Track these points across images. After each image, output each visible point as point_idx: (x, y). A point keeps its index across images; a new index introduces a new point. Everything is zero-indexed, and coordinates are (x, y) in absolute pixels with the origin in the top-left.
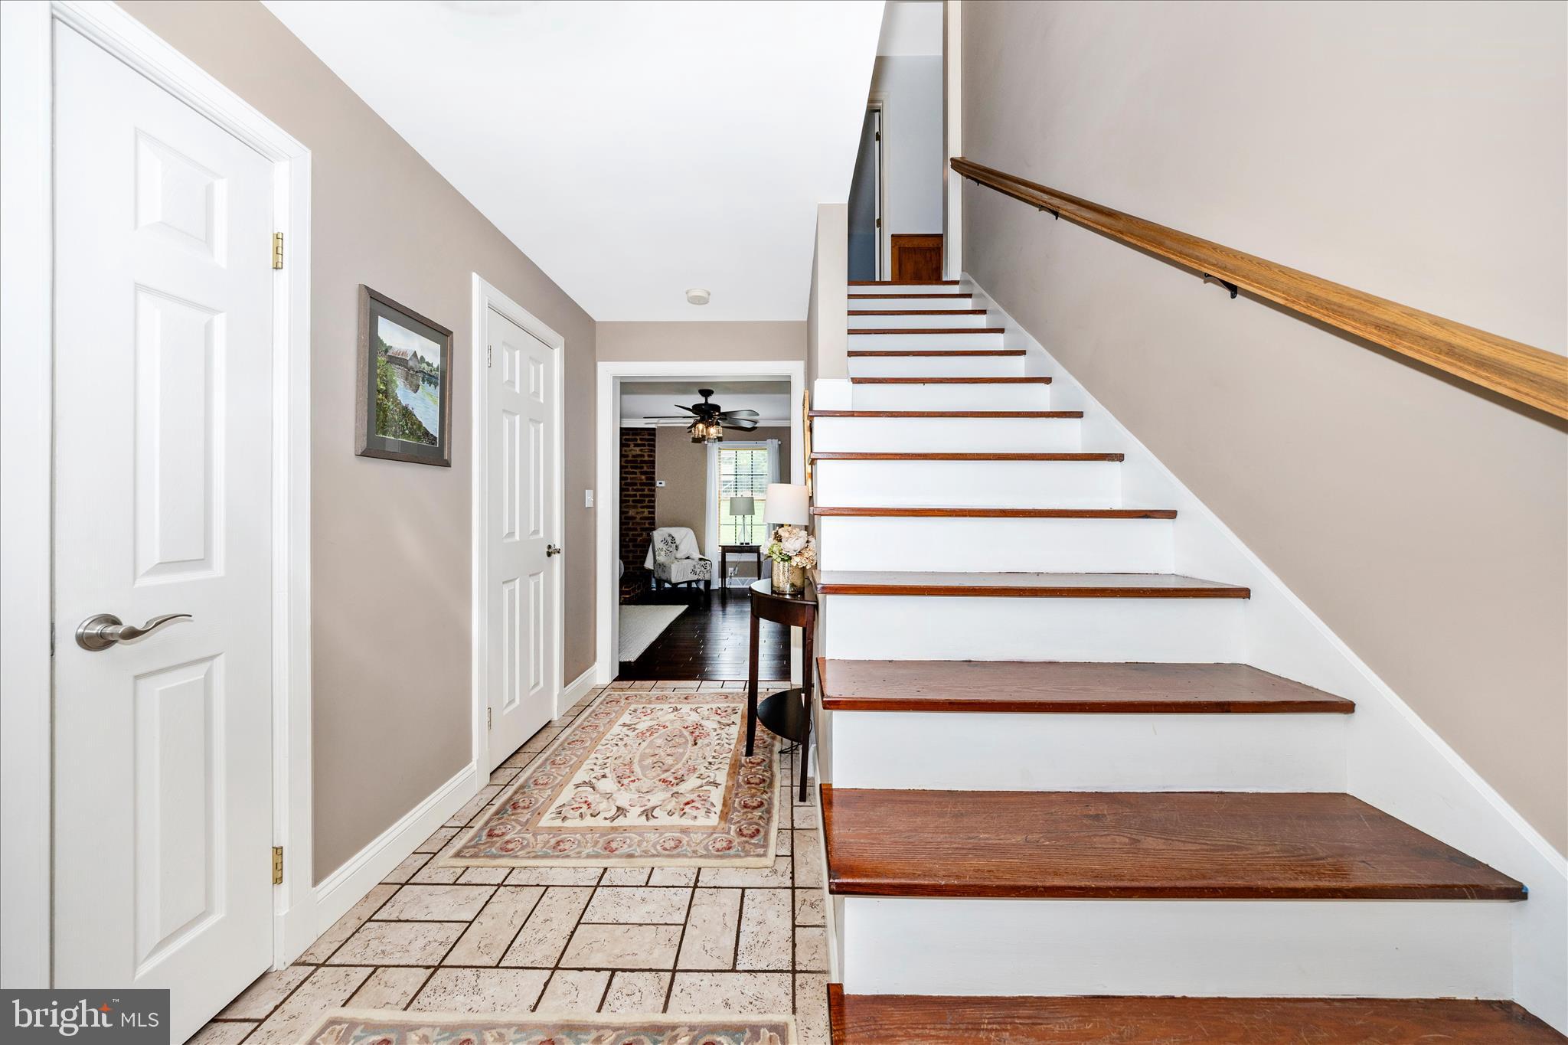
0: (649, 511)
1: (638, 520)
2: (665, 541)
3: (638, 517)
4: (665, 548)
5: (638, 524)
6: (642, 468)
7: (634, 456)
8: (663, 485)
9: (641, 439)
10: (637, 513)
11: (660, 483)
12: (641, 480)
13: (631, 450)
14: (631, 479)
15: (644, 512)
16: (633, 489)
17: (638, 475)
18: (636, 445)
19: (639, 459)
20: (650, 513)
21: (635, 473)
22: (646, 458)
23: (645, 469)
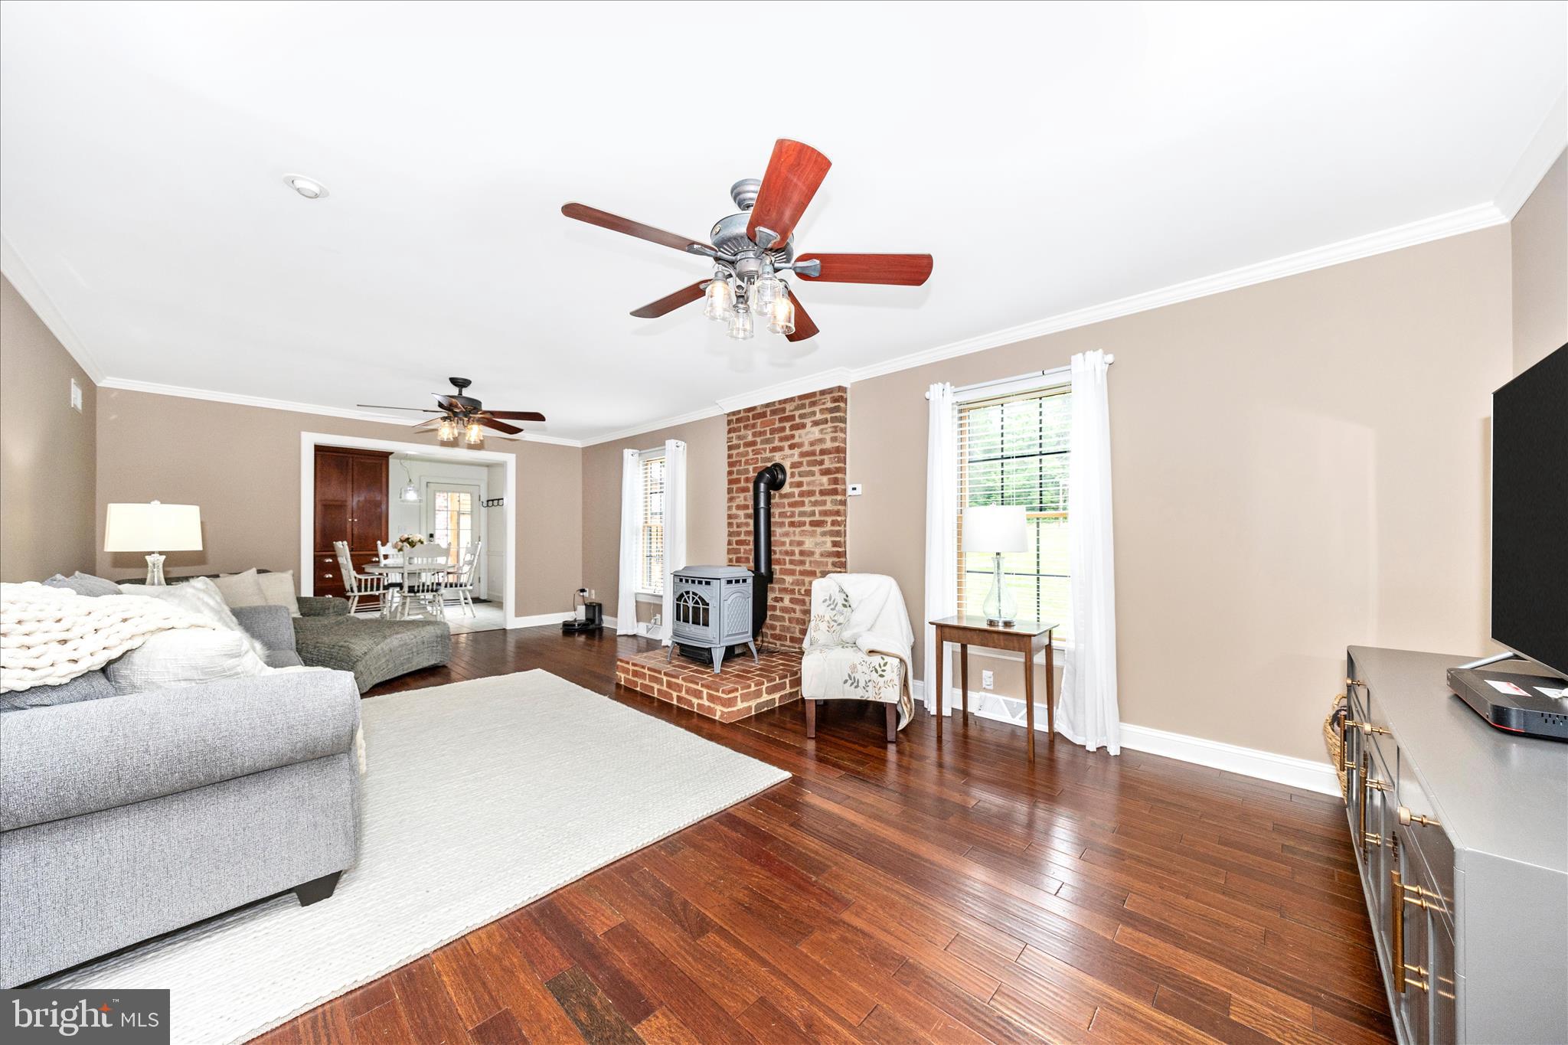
0: (833, 542)
1: (817, 557)
2: (831, 603)
3: (818, 551)
4: (828, 614)
5: (818, 563)
6: (822, 463)
7: (812, 444)
8: (858, 492)
9: (822, 411)
10: (817, 544)
11: (854, 489)
12: (822, 485)
13: (807, 434)
14: (808, 484)
15: (824, 543)
16: (810, 501)
17: (818, 476)
18: (816, 423)
19: (818, 448)
20: (835, 544)
21: (812, 474)
22: (829, 445)
23: (827, 465)
